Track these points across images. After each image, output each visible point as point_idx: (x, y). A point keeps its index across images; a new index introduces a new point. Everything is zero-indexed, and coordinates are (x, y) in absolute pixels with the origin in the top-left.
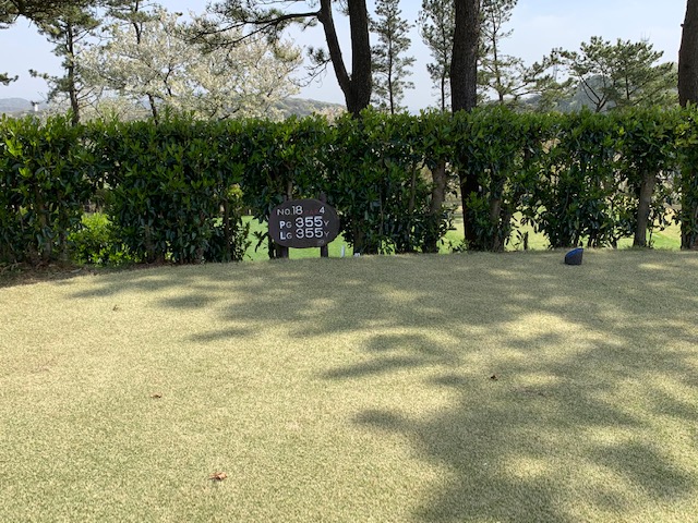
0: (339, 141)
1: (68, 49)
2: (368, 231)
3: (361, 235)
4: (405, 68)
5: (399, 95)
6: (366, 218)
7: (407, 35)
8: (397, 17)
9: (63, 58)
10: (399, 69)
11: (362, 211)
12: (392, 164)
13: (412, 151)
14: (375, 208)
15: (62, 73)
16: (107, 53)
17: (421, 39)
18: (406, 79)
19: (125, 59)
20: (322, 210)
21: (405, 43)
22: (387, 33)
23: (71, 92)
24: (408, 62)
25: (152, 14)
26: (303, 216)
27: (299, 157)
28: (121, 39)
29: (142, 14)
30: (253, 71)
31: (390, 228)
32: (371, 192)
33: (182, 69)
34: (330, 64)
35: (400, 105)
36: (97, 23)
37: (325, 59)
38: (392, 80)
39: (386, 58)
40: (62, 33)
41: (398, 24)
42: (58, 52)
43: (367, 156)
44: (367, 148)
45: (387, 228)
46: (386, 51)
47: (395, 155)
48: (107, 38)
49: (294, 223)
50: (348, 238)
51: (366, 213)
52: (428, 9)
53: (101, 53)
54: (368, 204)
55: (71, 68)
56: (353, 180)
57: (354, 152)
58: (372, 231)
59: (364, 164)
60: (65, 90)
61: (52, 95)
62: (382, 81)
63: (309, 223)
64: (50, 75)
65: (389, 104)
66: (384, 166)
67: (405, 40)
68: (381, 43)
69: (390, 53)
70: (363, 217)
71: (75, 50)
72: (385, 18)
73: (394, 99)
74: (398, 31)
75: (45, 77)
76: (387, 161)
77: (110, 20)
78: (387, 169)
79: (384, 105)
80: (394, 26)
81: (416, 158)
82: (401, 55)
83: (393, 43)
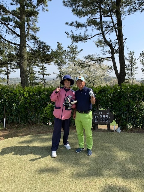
0: (114, 93)
1: (61, 68)
2: (123, 120)
3: (121, 121)
4: (135, 70)
5: (134, 76)
6: (122, 117)
7: (136, 62)
8: (133, 58)
9: (59, 70)
10: (134, 70)
11: (121, 114)
12: (131, 101)
13: (138, 96)
14: (125, 113)
15: (59, 73)
16: (68, 69)
17: (140, 62)
18: (136, 72)
19: (71, 70)
20: (108, 114)
21: (135, 64)
22: (131, 61)
23: (61, 77)
24: (136, 68)
25: (77, 60)
26: (102, 115)
27: (101, 98)
28: (70, 66)
29: (75, 60)
30: (98, 71)
31: (130, 120)
32: (124, 109)
33: (83, 72)
34: (114, 70)
35: (134, 78)
36: (66, 63)
37: (112, 69)
38: (132, 72)
39: (131, 67)
40: (60, 65)
41: (134, 59)
42: (58, 69)
43: (123, 97)
44: (123, 95)
45: (129, 120)
46: (131, 66)
47: (132, 98)
48: (68, 66)
49: (99, 117)
50: (116, 121)
51: (122, 115)
52: (142, 55)
53: (67, 69)
54: (123, 113)
55: (61, 72)
56: (118, 105)
57: (119, 96)
58: (124, 121)
59: (122, 100)
60: (59, 77)
61: (57, 78)
62: (129, 73)
63: (104, 117)
64: (57, 73)
65: (131, 78)
66: (128, 101)
67: (135, 63)
68: (129, 64)
69: (132, 66)
70: (122, 116)
71: (62, 68)
72: (130, 58)
73: (133, 77)
74: (133, 61)
75: (56, 74)
76: (129, 100)
77: (69, 62)
78: (130, 102)
79: (130, 78)
80: (133, 60)
81: (139, 99)
82: (134, 66)
83: (132, 64)
